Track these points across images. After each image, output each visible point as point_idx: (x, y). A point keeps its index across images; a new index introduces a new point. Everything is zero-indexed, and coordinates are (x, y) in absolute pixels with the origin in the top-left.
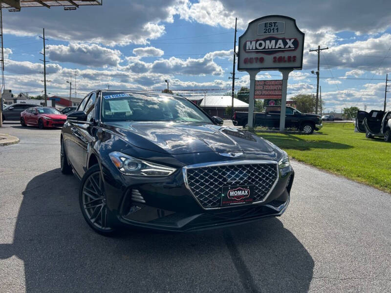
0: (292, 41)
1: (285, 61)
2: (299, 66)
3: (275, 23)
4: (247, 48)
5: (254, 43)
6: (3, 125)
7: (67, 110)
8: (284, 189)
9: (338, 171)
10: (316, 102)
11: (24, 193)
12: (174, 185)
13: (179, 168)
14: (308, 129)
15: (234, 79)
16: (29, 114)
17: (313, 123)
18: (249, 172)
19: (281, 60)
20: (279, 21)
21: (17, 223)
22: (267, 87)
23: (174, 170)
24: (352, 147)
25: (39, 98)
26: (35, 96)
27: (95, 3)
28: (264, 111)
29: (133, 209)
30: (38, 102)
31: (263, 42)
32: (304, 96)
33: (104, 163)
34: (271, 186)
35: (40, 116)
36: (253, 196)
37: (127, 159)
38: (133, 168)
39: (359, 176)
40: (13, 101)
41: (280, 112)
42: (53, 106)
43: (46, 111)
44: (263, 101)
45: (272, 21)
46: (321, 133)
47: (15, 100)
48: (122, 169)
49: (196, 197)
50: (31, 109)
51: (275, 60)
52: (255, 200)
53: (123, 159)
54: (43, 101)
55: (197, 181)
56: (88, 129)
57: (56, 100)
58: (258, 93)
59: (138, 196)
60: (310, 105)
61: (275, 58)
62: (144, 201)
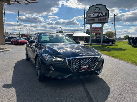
0: (105, 13)
1: (102, 20)
2: (107, 22)
3: (98, 7)
4: (89, 16)
5: (91, 14)
6: (5, 44)
7: (27, 39)
8: (101, 65)
9: (121, 58)
10: (114, 34)
11: (14, 67)
12: (63, 64)
13: (65, 59)
14: (111, 44)
15: (84, 26)
16: (14, 40)
17: (112, 41)
18: (88, 60)
19: (101, 20)
20: (100, 6)
21: (13, 77)
22: (96, 29)
23: (63, 59)
24: (126, 50)
25: (17, 34)
26: (16, 34)
27: (36, 2)
28: (95, 38)
29: (50, 72)
30: (17, 36)
31: (94, 14)
32: (110, 32)
33: (40, 57)
34: (96, 65)
35: (18, 41)
36: (89, 68)
37: (48, 56)
38: (50, 59)
39: (128, 60)
40: (8, 36)
41: (101, 38)
42: (22, 37)
43: (20, 39)
44: (95, 34)
45: (97, 6)
46: (115, 45)
47: (9, 35)
48: (46, 59)
49: (71, 68)
50: (15, 38)
51: (99, 20)
52: (90, 69)
53: (47, 56)
54: (19, 36)
55: (71, 63)
56: (35, 46)
57: (23, 35)
58: (93, 31)
59: (52, 68)
60: (112, 35)
61: (98, 19)
62: (53, 70)
